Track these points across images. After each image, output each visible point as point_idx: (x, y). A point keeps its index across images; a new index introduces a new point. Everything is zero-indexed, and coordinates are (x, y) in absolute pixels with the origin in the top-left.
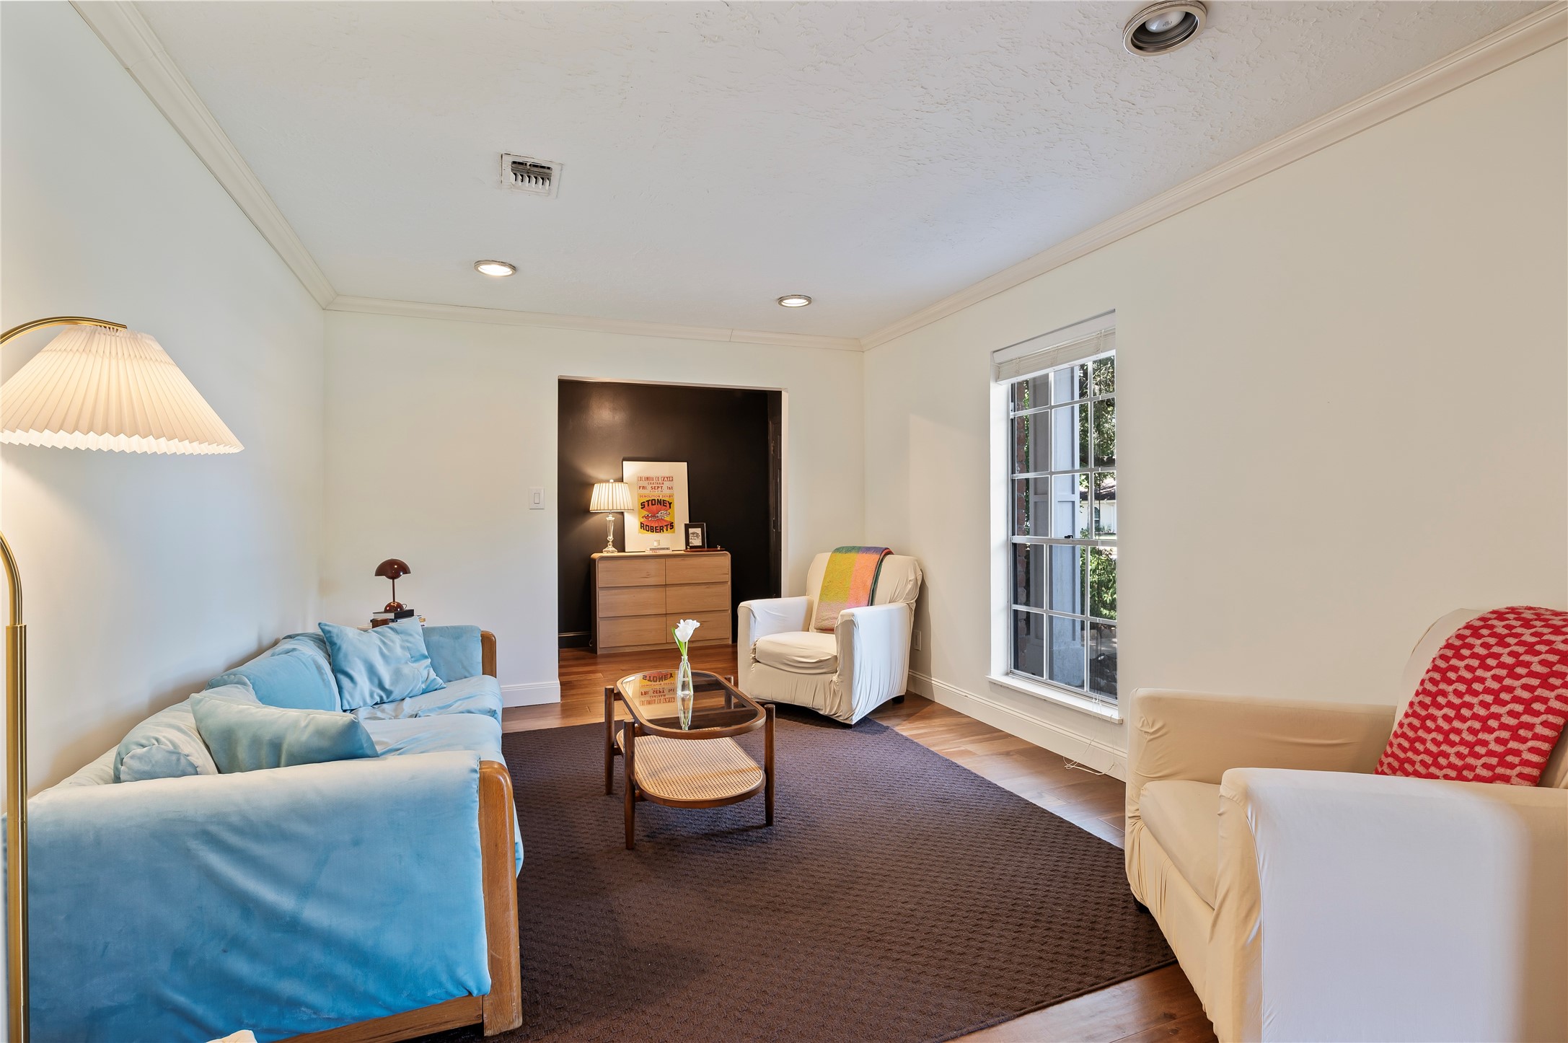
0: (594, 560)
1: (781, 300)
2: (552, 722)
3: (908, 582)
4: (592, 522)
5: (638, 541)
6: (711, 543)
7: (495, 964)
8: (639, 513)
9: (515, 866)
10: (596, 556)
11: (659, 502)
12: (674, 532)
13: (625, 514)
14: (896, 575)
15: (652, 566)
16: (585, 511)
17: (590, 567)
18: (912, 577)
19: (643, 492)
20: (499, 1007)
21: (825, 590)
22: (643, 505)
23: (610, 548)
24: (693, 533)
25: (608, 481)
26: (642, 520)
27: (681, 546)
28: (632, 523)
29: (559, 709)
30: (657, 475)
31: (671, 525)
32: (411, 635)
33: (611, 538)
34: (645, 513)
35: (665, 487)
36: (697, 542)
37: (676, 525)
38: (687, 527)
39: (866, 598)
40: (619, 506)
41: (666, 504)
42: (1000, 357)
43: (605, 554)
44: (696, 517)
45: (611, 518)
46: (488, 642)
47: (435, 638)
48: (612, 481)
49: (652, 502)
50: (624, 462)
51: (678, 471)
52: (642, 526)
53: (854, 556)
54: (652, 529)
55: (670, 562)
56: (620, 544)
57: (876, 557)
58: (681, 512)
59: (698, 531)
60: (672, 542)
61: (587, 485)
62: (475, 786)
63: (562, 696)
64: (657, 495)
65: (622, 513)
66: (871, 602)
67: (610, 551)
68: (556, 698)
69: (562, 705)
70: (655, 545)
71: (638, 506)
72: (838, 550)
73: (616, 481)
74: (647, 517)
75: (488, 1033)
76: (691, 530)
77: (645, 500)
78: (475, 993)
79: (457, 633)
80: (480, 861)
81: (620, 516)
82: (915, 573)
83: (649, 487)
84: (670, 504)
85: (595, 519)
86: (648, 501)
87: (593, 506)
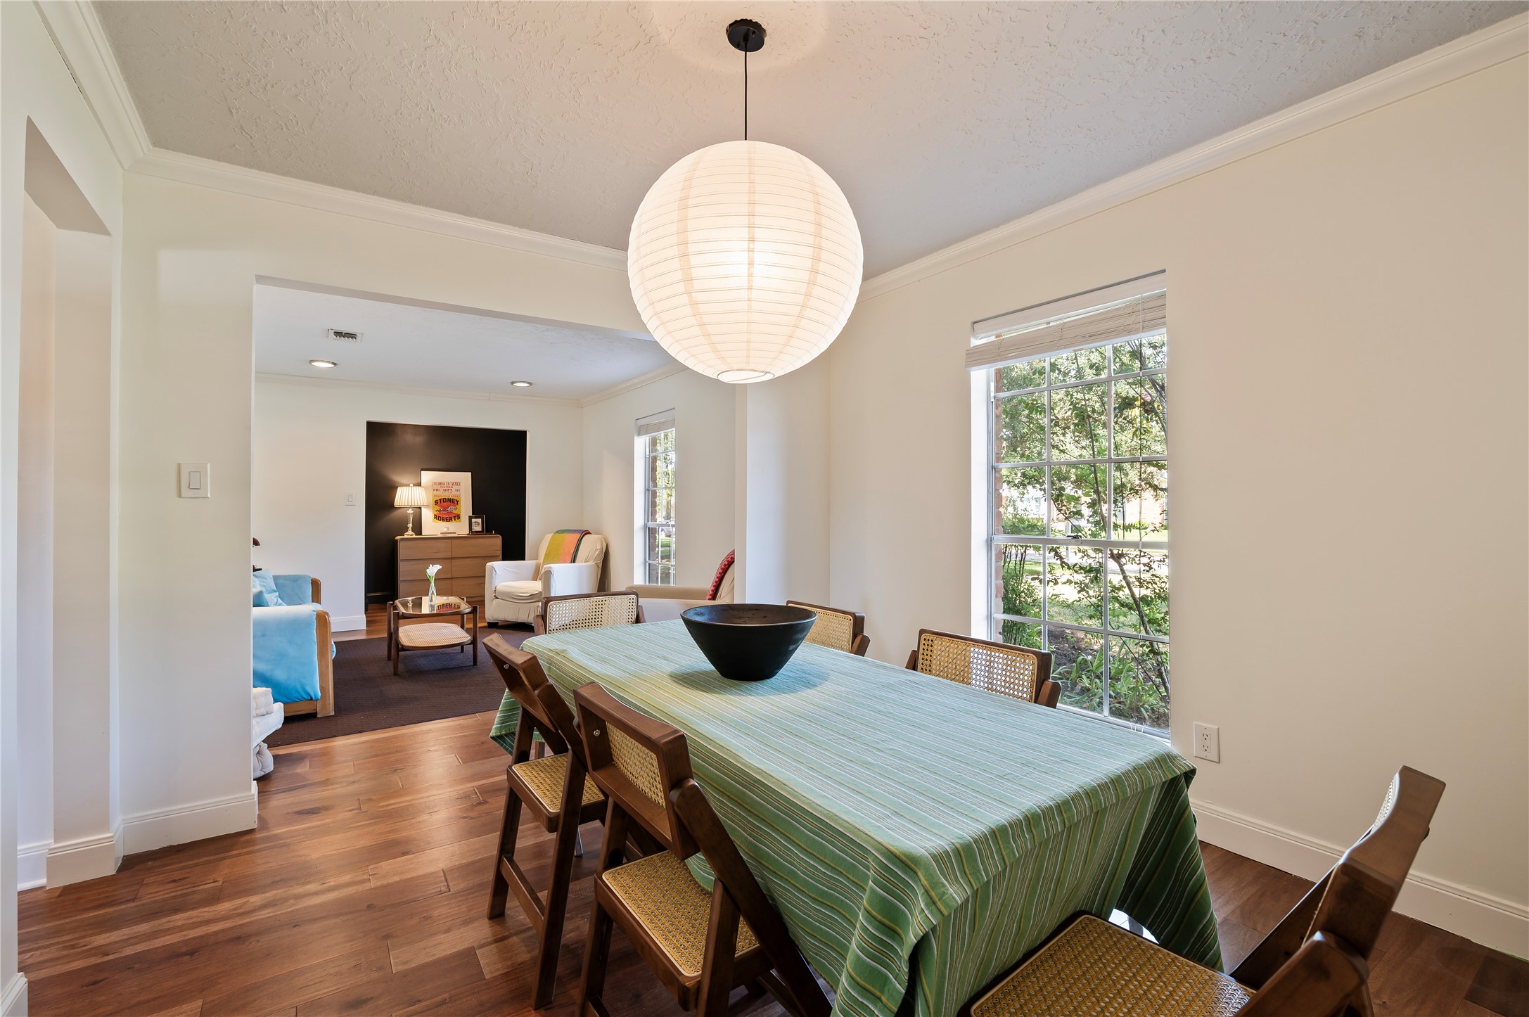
0: (397, 541)
1: (513, 383)
2: (363, 637)
3: (596, 550)
4: (395, 514)
5: (432, 527)
6: (488, 529)
7: (322, 688)
8: (433, 508)
9: (332, 656)
10: (398, 538)
11: (449, 500)
12: (460, 521)
13: (423, 509)
14: (590, 547)
15: (441, 544)
16: (391, 507)
17: (394, 546)
18: (599, 547)
19: (435, 492)
20: (324, 706)
21: (547, 556)
22: (436, 503)
23: (410, 532)
24: (475, 522)
25: (408, 485)
26: (436, 513)
27: (466, 531)
28: (428, 515)
29: (365, 632)
30: (448, 481)
31: (458, 517)
32: (266, 579)
33: (410, 525)
34: (438, 508)
35: (454, 490)
36: (478, 528)
37: (462, 516)
38: (470, 518)
39: (570, 558)
40: (417, 503)
41: (454, 502)
42: (641, 422)
43: (405, 536)
44: (477, 510)
45: (410, 511)
46: (316, 585)
47: (281, 581)
48: (412, 485)
49: (444, 500)
50: (422, 472)
51: (464, 479)
52: (436, 517)
53: (566, 535)
54: (443, 519)
55: (455, 542)
56: (418, 529)
57: (578, 536)
58: (466, 506)
59: (479, 520)
60: (460, 528)
61: (393, 488)
62: (315, 617)
63: (367, 626)
64: (447, 495)
65: (420, 508)
66: (574, 561)
67: (410, 534)
68: (364, 627)
69: (367, 630)
70: (445, 530)
71: (432, 503)
72: (558, 532)
73: (415, 485)
74: (439, 511)
75: (319, 716)
76: (473, 520)
77: (438, 498)
78: (313, 698)
79: (295, 579)
80: (316, 646)
81: (419, 510)
82: (602, 545)
83: (441, 490)
84: (458, 501)
85: (399, 511)
86: (440, 500)
87: (397, 503)
